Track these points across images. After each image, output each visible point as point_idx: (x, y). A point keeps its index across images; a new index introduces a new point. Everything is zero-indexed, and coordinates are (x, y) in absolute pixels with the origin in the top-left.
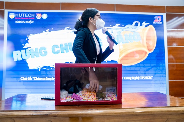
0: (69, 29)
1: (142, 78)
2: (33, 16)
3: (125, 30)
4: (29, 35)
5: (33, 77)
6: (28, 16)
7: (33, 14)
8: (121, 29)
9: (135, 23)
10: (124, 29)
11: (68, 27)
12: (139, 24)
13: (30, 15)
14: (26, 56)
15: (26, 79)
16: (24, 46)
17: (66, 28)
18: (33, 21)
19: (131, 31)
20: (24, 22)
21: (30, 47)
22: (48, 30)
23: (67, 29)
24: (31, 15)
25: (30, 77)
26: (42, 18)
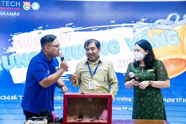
0: (71, 26)
1: (178, 100)
2: (18, 5)
3: (153, 28)
4: (13, 34)
5: (19, 96)
6: (10, 4)
7: (18, 3)
8: (147, 26)
9: (170, 16)
10: (153, 26)
11: (70, 24)
12: (178, 17)
13: (13, 4)
14: (9, 64)
15: (8, 98)
16: (5, 51)
17: (67, 25)
18: (18, 14)
19: (165, 30)
20: (4, 13)
21: (15, 52)
22: (41, 27)
23: (69, 26)
24: (15, 4)
25: (14, 96)
26: (31, 8)
